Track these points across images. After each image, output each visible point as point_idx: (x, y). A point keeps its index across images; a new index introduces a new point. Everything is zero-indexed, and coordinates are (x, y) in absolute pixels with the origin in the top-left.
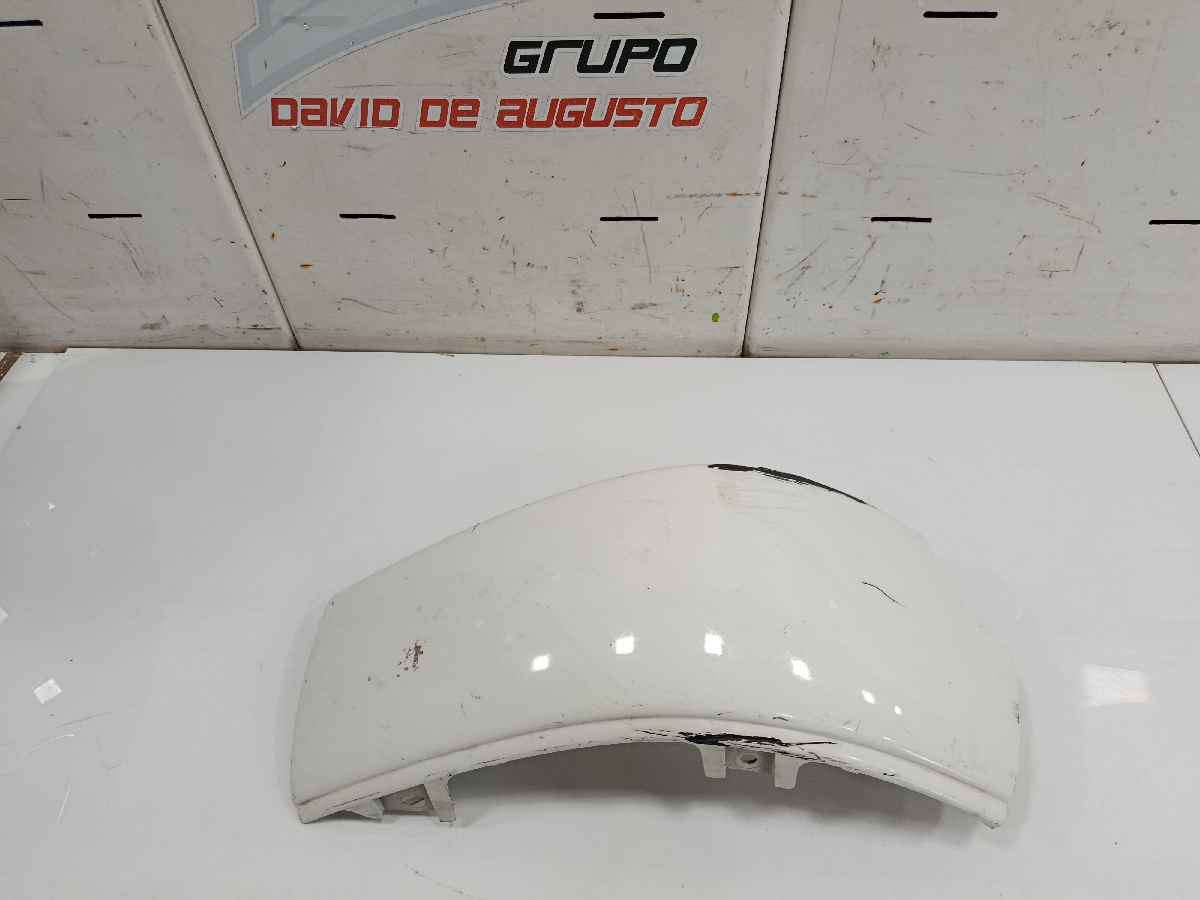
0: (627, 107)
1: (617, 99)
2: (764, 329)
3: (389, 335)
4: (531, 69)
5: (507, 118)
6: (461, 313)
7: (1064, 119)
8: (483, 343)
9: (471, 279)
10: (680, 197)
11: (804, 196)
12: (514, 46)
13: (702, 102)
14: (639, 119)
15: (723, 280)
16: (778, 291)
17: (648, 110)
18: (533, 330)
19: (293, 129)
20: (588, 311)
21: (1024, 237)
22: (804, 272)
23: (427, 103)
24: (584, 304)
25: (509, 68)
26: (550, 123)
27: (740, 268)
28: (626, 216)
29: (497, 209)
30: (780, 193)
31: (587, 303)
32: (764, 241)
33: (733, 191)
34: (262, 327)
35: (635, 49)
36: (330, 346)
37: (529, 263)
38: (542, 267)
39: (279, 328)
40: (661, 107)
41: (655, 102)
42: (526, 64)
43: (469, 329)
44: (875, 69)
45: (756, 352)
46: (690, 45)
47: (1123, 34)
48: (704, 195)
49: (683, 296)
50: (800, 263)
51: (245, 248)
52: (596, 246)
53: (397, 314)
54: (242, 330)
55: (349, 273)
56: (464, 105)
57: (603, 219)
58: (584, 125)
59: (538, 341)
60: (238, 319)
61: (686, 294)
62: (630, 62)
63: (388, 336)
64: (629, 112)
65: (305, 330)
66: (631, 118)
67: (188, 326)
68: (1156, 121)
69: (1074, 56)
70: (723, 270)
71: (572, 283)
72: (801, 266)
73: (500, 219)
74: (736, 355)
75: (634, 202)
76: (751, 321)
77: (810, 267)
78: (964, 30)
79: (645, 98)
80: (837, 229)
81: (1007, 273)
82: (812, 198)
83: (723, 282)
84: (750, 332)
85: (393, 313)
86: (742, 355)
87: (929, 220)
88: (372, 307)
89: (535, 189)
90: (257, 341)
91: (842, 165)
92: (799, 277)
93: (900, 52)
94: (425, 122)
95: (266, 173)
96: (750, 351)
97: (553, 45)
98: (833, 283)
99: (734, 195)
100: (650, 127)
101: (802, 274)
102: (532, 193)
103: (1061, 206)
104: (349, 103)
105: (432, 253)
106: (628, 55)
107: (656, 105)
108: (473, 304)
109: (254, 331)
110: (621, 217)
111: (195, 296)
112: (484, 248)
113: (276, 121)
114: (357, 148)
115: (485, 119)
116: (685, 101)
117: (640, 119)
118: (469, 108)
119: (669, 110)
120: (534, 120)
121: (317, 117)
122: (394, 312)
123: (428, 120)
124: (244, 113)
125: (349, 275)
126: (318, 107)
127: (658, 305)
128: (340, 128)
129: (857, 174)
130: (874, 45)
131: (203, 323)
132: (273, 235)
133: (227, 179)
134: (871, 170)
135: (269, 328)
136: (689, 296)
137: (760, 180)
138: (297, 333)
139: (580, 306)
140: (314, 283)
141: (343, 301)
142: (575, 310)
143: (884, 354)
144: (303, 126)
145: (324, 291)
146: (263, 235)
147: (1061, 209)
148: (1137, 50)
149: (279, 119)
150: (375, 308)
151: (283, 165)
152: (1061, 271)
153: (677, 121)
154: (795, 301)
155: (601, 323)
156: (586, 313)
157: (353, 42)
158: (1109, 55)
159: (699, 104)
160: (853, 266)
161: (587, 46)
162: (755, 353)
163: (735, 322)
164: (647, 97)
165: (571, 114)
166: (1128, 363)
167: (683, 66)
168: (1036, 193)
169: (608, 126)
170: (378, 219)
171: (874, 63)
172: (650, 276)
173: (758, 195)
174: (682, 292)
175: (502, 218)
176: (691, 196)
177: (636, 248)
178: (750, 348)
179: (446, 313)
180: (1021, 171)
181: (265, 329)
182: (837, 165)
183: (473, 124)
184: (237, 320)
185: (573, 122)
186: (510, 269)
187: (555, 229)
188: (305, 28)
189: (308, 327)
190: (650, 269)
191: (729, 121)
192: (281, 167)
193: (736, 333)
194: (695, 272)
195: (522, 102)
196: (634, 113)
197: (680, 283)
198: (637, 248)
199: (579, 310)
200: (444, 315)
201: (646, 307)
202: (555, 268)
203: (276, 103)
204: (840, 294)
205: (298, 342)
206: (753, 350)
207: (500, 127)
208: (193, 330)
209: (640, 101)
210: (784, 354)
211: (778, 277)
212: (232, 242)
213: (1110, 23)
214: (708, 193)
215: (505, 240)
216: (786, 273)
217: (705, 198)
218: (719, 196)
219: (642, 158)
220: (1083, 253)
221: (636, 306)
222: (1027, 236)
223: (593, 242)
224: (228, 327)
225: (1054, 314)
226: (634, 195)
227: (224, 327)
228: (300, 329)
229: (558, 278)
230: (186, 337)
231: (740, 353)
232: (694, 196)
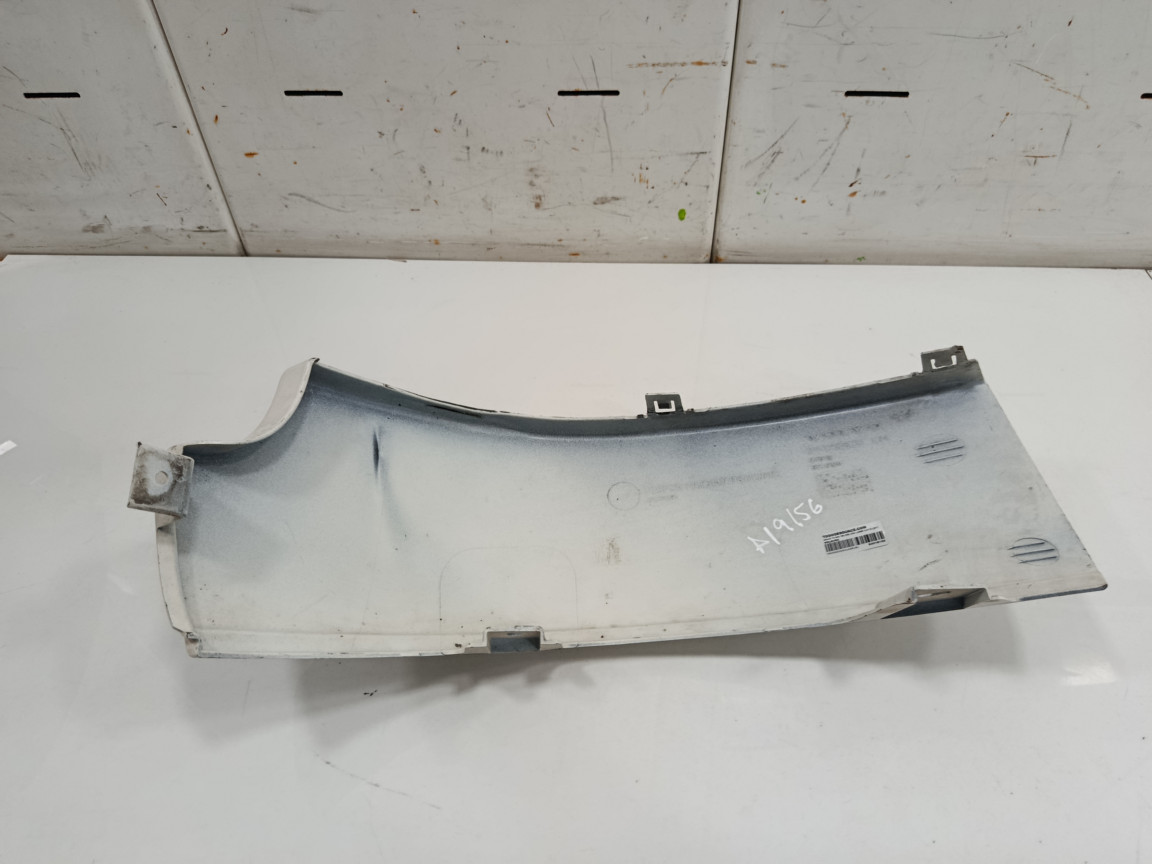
2: (733, 229)
6: (413, 210)
8: (437, 246)
9: (423, 169)
10: (643, 66)
11: (774, 65)
15: (689, 168)
16: (747, 183)
18: (490, 230)
20: (546, 206)
21: (1007, 115)
22: (774, 158)
24: (543, 198)
27: (708, 154)
28: (585, 89)
29: (449, 81)
30: (748, 62)
31: (546, 197)
32: (731, 122)
33: (698, 60)
34: (207, 229)
36: (278, 251)
37: (483, 148)
38: (497, 152)
39: (225, 231)
43: (422, 229)
45: (726, 257)
48: (668, 64)
49: (647, 188)
50: (770, 148)
51: (188, 133)
52: (553, 126)
53: (347, 212)
54: (186, 233)
55: (295, 163)
57: (561, 93)
59: (495, 244)
60: (182, 219)
61: (650, 186)
63: (338, 239)
65: (251, 233)
67: (131, 229)
70: (690, 156)
71: (530, 172)
72: (771, 152)
73: (452, 94)
74: (704, 260)
75: (593, 72)
76: (719, 221)
77: (781, 153)
80: (809, 106)
81: (990, 159)
82: (782, 68)
83: (689, 171)
84: (718, 234)
85: (342, 211)
86: (711, 261)
87: (905, 94)
88: (320, 204)
89: (488, 56)
90: (202, 245)
91: (813, 27)
92: (770, 165)
95: (207, 43)
96: (718, 255)
98: (805, 172)
99: (700, 63)
101: (773, 161)
102: (485, 62)
103: (1046, 76)
105: (381, 137)
108: (426, 198)
109: (199, 234)
110: (581, 91)
111: (137, 192)
112: (435, 130)
114: (300, 9)
122: (342, 209)
125: (295, 165)
127: (621, 199)
129: (828, 38)
131: (146, 224)
132: (217, 118)
133: (167, 51)
134: (843, 34)
135: (214, 230)
136: (653, 188)
137: (726, 46)
138: (243, 237)
139: (538, 201)
140: (259, 176)
141: (290, 197)
142: (533, 205)
143: (859, 259)
145: (270, 185)
146: (206, 118)
147: (1047, 80)
150: (324, 205)
151: (225, 33)
152: (1046, 157)
154: (765, 194)
155: (560, 222)
156: (545, 209)
160: (826, 150)
162: (724, 258)
163: (702, 220)
166: (1118, 270)
168: (1020, 61)
170: (324, 96)
172: (612, 163)
173: (724, 64)
174: (646, 183)
175: (455, 92)
176: (653, 65)
177: (596, 129)
178: (719, 253)
179: (397, 210)
180: (1004, 33)
181: (211, 231)
182: (807, 28)
184: (180, 220)
186: (464, 156)
187: (510, 106)
189: (254, 229)
190: (612, 155)
192: (223, 34)
193: (703, 234)
194: (659, 158)
197: (644, 171)
198: (598, 129)
199: (537, 206)
200: (396, 213)
201: (609, 202)
202: (511, 153)
204: (814, 185)
205: (246, 247)
206: (722, 255)
208: (136, 233)
210: (754, 259)
211: (747, 165)
212: (174, 127)
214: (671, 61)
215: (458, 120)
216: (756, 159)
217: (669, 67)
218: (683, 64)
219: (601, 18)
220: (1070, 134)
221: (598, 200)
222: (1010, 114)
223: (551, 121)
224: (172, 230)
225: (1039, 210)
226: (593, 62)
227: (168, 230)
228: (246, 231)
229: (514, 166)
230: (129, 241)
231: (708, 258)
232: (657, 65)
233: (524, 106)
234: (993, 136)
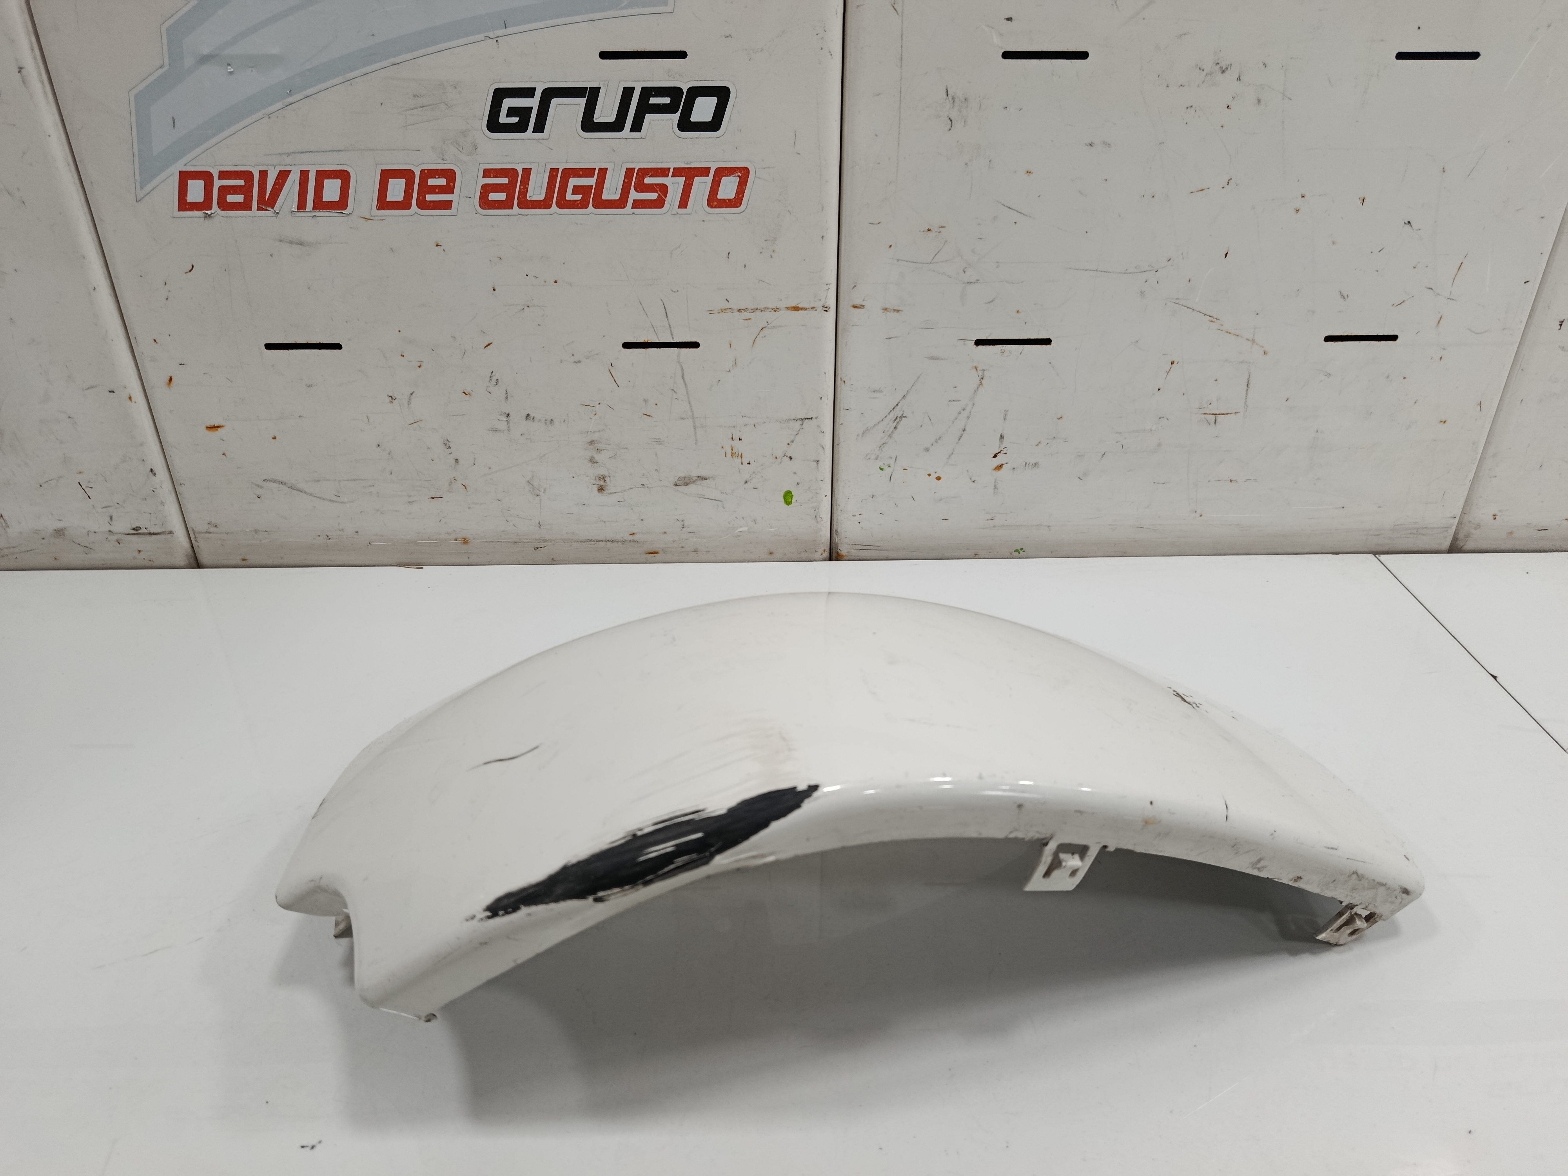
0: (648, 180)
1: (635, 168)
2: (854, 516)
3: (330, 539)
4: (521, 127)
5: (493, 197)
6: (433, 498)
7: (1192, 193)
8: (465, 546)
9: (448, 443)
10: (726, 311)
11: (886, 309)
12: (500, 95)
13: (743, 174)
14: (664, 198)
15: (792, 438)
16: (867, 456)
17: (676, 185)
18: (538, 522)
19: (207, 216)
20: (612, 490)
21: (1172, 364)
22: (896, 424)
23: (386, 175)
24: (607, 479)
25: (494, 125)
26: (549, 203)
27: (814, 419)
28: (655, 340)
29: (482, 331)
30: (855, 307)
31: (611, 477)
32: (841, 380)
33: (793, 304)
34: (146, 531)
35: (653, 101)
36: (243, 560)
37: (528, 415)
38: (546, 420)
39: (171, 533)
40: (692, 181)
41: (683, 174)
42: (515, 120)
43: (445, 523)
44: (952, 129)
45: (848, 552)
46: (722, 94)
47: (1239, 79)
48: (757, 309)
49: (742, 464)
50: (891, 411)
51: (129, 401)
52: (618, 386)
53: (342, 503)
54: (115, 537)
55: (275, 438)
56: (435, 178)
57: (627, 345)
58: (593, 205)
59: (545, 541)
60: (111, 518)
61: (745, 461)
62: (648, 117)
63: (328, 540)
64: (651, 188)
65: (207, 535)
66: (653, 196)
67: (37, 532)
68: (1301, 196)
69: (1187, 108)
70: (792, 423)
71: (590, 445)
72: (892, 416)
73: (485, 347)
74: (821, 557)
75: (666, 319)
76: (836, 505)
77: (904, 417)
78: (1053, 74)
79: (670, 168)
80: (932, 358)
81: (1160, 418)
82: (895, 313)
83: (792, 441)
84: (837, 522)
85: (336, 502)
86: (831, 559)
87: (1047, 342)
88: (305, 492)
89: (533, 300)
90: (136, 554)
91: (928, 263)
92: (892, 432)
93: (980, 105)
94: (383, 203)
95: (166, 283)
96: (839, 551)
97: (550, 94)
98: (936, 442)
99: (796, 309)
100: (680, 209)
101: (895, 428)
102: (528, 307)
103: (1210, 316)
104: (283, 176)
105: (392, 402)
106: (644, 108)
107: (684, 178)
108: (451, 482)
109: (134, 538)
110: (650, 342)
111: (50, 480)
112: (464, 393)
113: (184, 205)
114: (291, 243)
115: (464, 197)
116: (722, 172)
117: (666, 197)
118: (442, 182)
119: (702, 186)
120: (528, 199)
121: (240, 198)
122: (337, 499)
123: (387, 200)
124: (141, 194)
125: (274, 440)
126: (241, 183)
127: (709, 478)
128: (269, 213)
129: (948, 276)
130: (947, 95)
131: (59, 525)
132: (171, 379)
133: (111, 295)
134: (965, 270)
135: (156, 531)
136: (749, 464)
137: (827, 287)
138: (196, 541)
139: (602, 483)
140: (224, 456)
141: (265, 484)
142: (595, 488)
143: (1017, 551)
144: (219, 211)
145: (238, 468)
146: (156, 381)
147: (1212, 321)
148: (1259, 101)
149: (188, 201)
150: (311, 495)
151: (190, 271)
152: (1228, 414)
153: (714, 201)
154: (891, 469)
155: (632, 509)
156: (611, 493)
157: (290, 91)
158: (1228, 106)
159: (739, 176)
160: (960, 413)
161: (592, 95)
162: (846, 554)
163: (815, 504)
164: (672, 166)
165: (577, 190)
166: (1341, 555)
167: (714, 125)
168: (1176, 299)
169: (624, 207)
170: (318, 350)
171: (951, 120)
172: (695, 433)
173: (826, 309)
174: (740, 458)
175: (489, 345)
176: (739, 311)
177: (673, 390)
178: (839, 548)
179: (411, 499)
180: (1152, 267)
181: (151, 534)
182: (922, 264)
183: (447, 205)
184: (109, 519)
185: (579, 202)
186: (502, 425)
187: (562, 361)
188: (229, 71)
189: (212, 529)
190: (694, 422)
191: (779, 201)
192: (186, 273)
193: (818, 522)
194: (754, 425)
195: (511, 173)
196: (658, 189)
197: (736, 443)
198: (675, 390)
199: (601, 489)
200: (409, 502)
201: (693, 482)
202: (564, 421)
203: (185, 177)
204: (949, 457)
205: (198, 556)
206: (843, 550)
207: (483, 209)
208: (43, 539)
209: (663, 172)
210: (885, 554)
211: (864, 433)
212: (110, 392)
213: (1221, 65)
214: (762, 306)
215: (494, 379)
216: (874, 426)
217: (758, 313)
218: (776, 310)
219: (671, 253)
220: (1251, 385)
221: (679, 480)
222: (1176, 362)
223: (614, 380)
224: (95, 532)
225: (1231, 481)
226: (664, 307)
227: (90, 532)
228: (200, 533)
229: (569, 438)
230: (31, 550)
231: (826, 555)
232: (744, 310)
233: (579, 362)
234: (1159, 390)
